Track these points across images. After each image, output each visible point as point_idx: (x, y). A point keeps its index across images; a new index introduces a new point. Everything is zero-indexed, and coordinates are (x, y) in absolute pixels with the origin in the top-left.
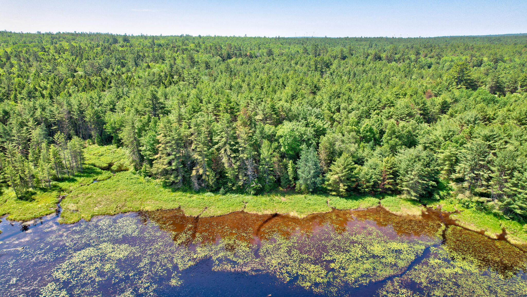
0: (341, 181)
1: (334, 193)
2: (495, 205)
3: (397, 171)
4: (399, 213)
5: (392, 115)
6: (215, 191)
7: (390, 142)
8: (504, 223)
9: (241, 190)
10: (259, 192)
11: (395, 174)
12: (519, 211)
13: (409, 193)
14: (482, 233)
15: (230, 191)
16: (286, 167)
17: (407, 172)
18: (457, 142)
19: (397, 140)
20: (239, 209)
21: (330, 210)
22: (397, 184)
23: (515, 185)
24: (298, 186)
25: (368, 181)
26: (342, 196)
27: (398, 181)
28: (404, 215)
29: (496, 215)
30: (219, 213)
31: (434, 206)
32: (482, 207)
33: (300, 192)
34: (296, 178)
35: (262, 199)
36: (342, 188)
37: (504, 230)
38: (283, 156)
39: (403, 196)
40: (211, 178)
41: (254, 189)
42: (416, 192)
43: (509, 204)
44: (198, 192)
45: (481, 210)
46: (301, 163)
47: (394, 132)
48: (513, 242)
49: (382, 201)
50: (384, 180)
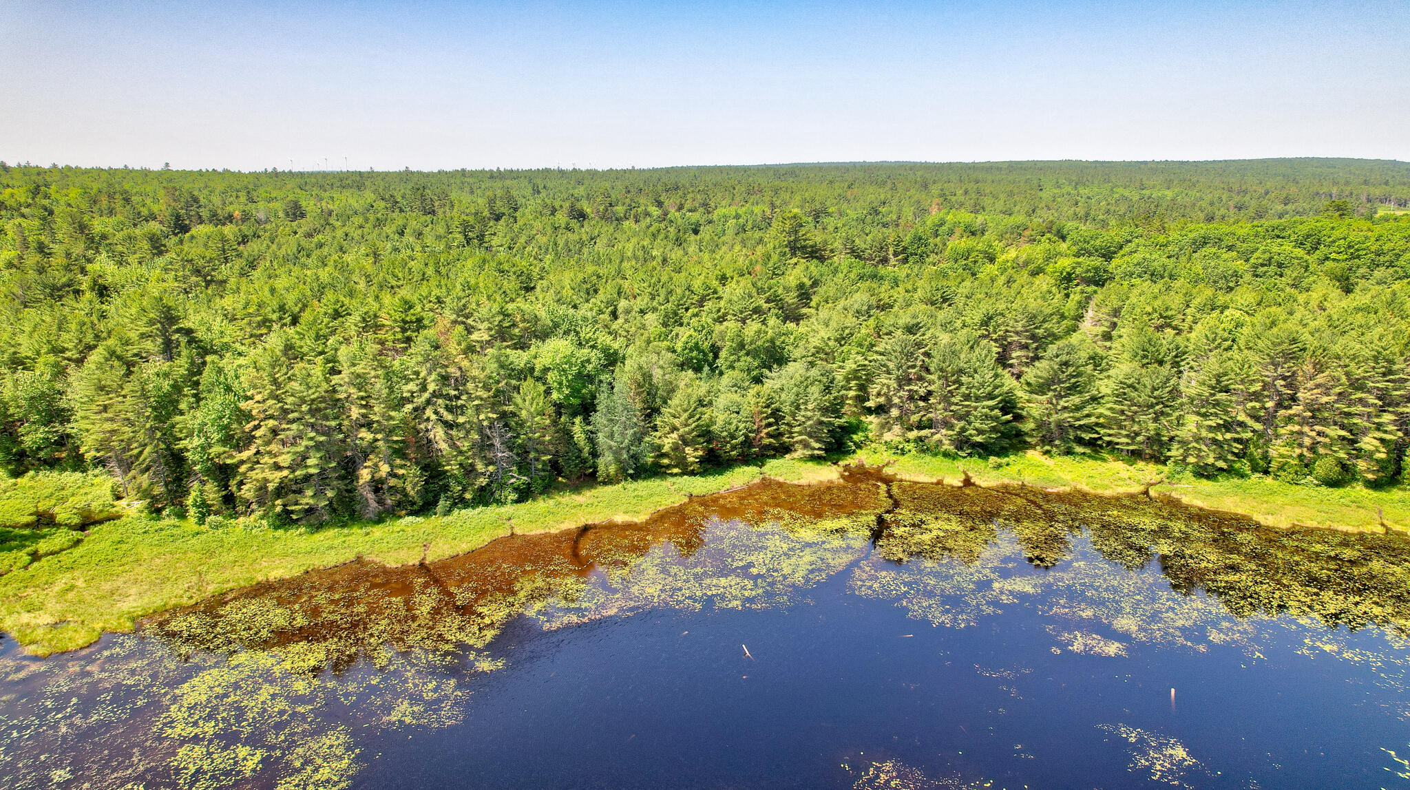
0: (686, 443)
1: (676, 470)
2: (942, 436)
3: (778, 410)
4: (803, 482)
5: (725, 315)
6: (425, 507)
7: (736, 364)
8: (961, 464)
9: (485, 497)
10: (524, 495)
11: (776, 414)
12: (979, 439)
13: (806, 446)
14: (939, 483)
15: (460, 502)
16: (568, 435)
17: (798, 408)
18: (861, 345)
19: (749, 359)
20: (503, 532)
21: (686, 500)
22: (781, 434)
23: (967, 397)
24: (601, 468)
25: (733, 437)
26: (693, 473)
27: (783, 428)
28: (814, 482)
29: (946, 455)
30: (463, 547)
31: (852, 461)
32: (923, 447)
33: (609, 481)
34: (595, 454)
35: (541, 505)
36: (692, 455)
37: (964, 472)
38: (559, 408)
39: (800, 452)
40: (411, 479)
41: (516, 489)
42: (818, 441)
43: (963, 430)
44: (379, 520)
45: (923, 451)
46: (598, 418)
47: (742, 346)
48: (984, 484)
49: (765, 469)
50: (758, 431)
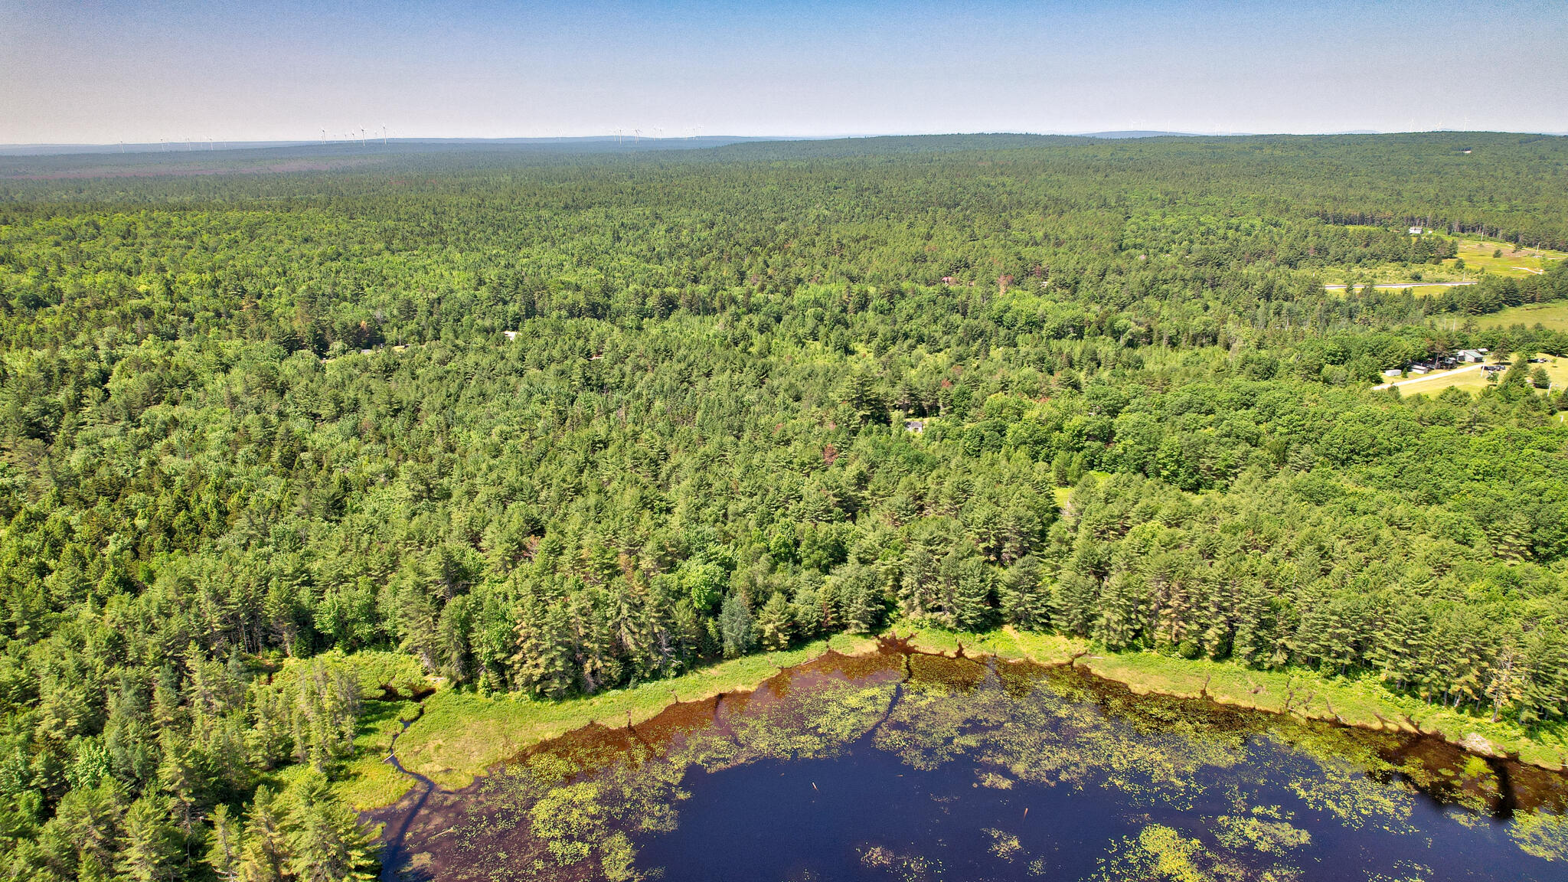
0: (779, 630)
1: (773, 648)
2: (947, 618)
3: (839, 602)
4: (854, 654)
5: (804, 513)
6: (622, 683)
7: (812, 556)
8: (959, 637)
9: (656, 675)
10: (680, 672)
11: (837, 606)
12: (970, 622)
13: (857, 625)
14: (941, 654)
15: (642, 679)
16: (704, 629)
17: (851, 601)
18: (896, 549)
19: (821, 552)
20: (671, 702)
21: (780, 672)
22: (841, 617)
23: (962, 595)
24: (726, 650)
25: (809, 623)
26: (783, 650)
27: (842, 613)
28: (861, 654)
29: (950, 630)
30: (651, 714)
31: (886, 634)
32: (937, 625)
33: (731, 657)
34: (721, 640)
35: (691, 678)
36: (783, 639)
37: (960, 645)
38: (698, 612)
39: (852, 630)
40: (615, 668)
41: (675, 669)
42: (864, 622)
43: (960, 615)
44: (596, 693)
45: (935, 627)
46: (724, 617)
47: (815, 542)
48: (969, 656)
49: (831, 642)
50: (826, 617)
